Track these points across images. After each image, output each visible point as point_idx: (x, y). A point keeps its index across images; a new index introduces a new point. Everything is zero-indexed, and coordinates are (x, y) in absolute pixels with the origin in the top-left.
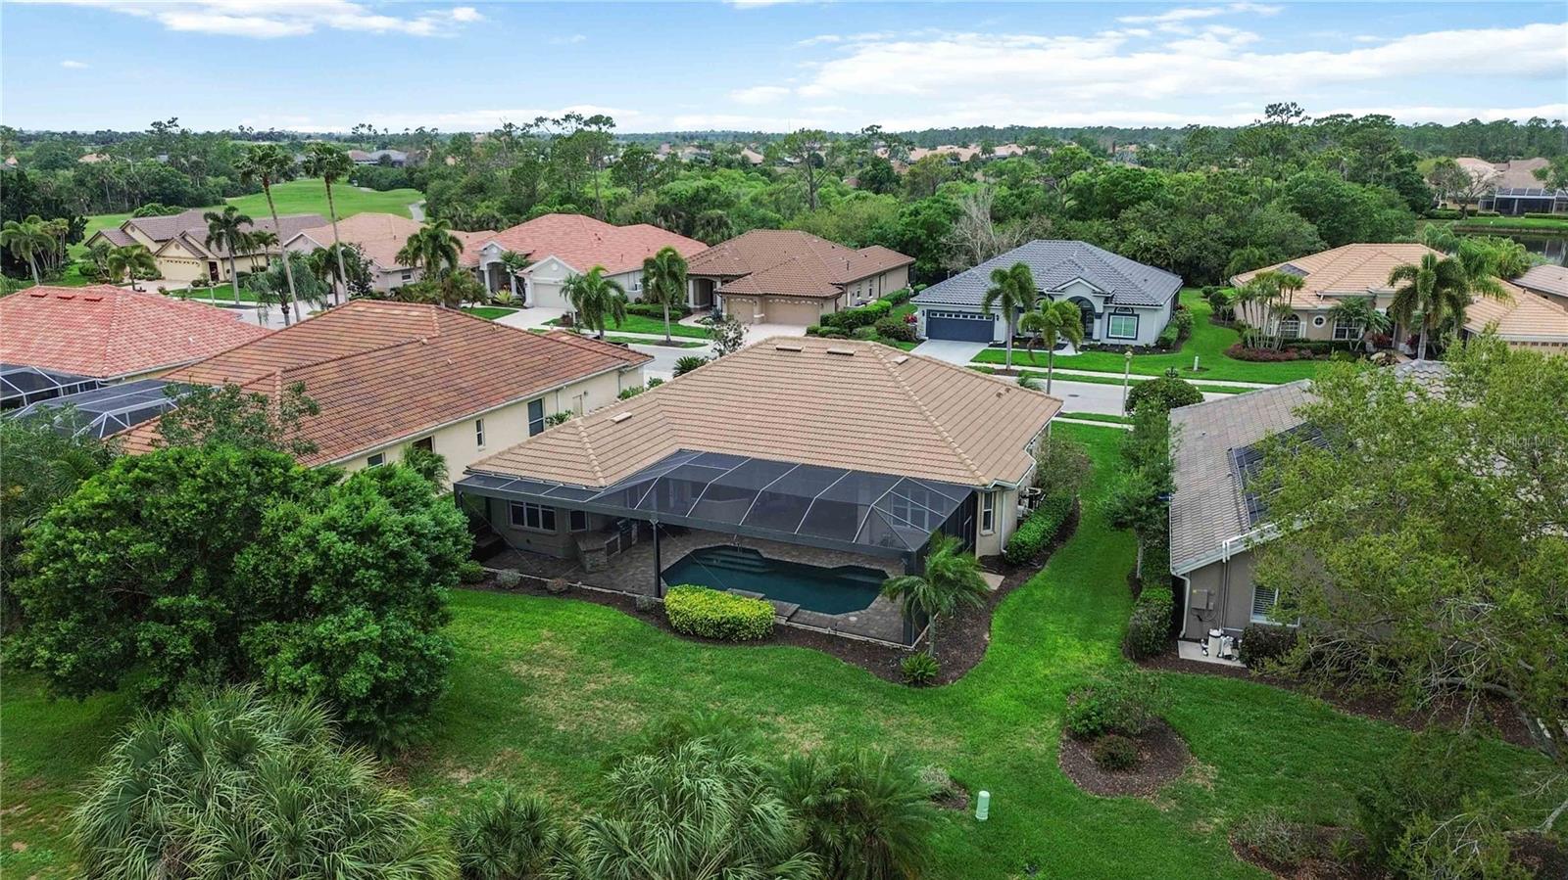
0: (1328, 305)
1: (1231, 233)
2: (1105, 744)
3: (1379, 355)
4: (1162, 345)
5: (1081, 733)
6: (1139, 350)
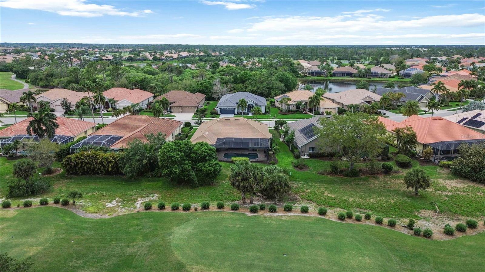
0: (295, 103)
1: (268, 86)
2: (300, 167)
3: (304, 112)
4: (267, 113)
5: (296, 166)
6: (264, 114)
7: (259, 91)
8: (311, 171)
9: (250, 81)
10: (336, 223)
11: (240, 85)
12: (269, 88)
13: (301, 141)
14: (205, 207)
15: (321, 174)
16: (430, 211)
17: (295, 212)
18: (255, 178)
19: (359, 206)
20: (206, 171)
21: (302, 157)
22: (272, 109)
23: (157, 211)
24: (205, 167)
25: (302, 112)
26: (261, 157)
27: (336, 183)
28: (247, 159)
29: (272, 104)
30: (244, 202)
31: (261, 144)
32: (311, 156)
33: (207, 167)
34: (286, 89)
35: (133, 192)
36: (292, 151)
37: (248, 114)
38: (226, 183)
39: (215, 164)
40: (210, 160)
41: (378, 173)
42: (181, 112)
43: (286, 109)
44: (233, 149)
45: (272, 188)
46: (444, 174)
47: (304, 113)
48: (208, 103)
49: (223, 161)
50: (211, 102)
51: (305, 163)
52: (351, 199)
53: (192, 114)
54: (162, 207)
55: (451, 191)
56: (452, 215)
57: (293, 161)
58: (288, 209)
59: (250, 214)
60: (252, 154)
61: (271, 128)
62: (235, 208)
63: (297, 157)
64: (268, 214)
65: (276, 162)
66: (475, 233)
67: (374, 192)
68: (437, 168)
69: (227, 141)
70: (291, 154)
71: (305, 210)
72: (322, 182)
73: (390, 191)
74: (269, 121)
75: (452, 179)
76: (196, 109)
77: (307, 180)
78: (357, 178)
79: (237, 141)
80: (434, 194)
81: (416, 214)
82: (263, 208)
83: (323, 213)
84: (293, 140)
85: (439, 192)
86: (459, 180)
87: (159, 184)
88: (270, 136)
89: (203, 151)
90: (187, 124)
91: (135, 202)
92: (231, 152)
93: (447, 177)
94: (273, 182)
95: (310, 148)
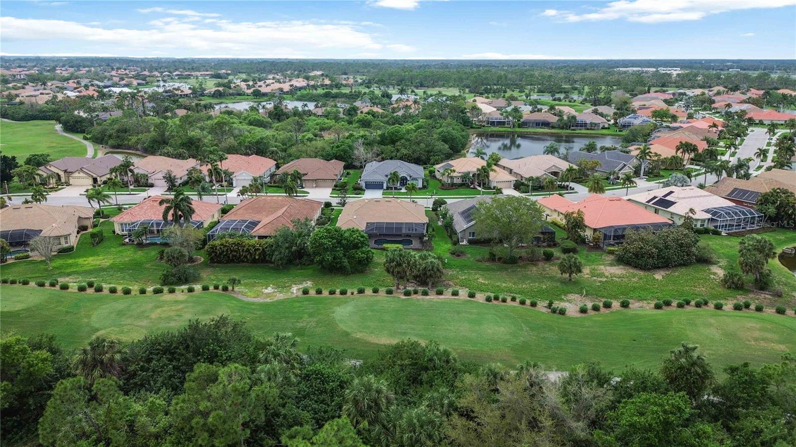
0: (460, 175)
1: (427, 149)
2: (456, 254)
3: (472, 186)
4: (424, 187)
5: (453, 253)
6: (420, 189)
7: (416, 155)
8: (468, 258)
9: (403, 141)
10: (483, 304)
11: (389, 146)
12: (428, 152)
13: (460, 225)
14: (361, 291)
15: (479, 261)
16: (577, 295)
17: (446, 295)
18: (408, 263)
19: (510, 291)
20: (359, 258)
21: (461, 243)
22: (432, 182)
23: (315, 295)
24: (357, 254)
25: (468, 187)
26: (416, 243)
27: (493, 270)
28: (400, 246)
29: (432, 174)
30: (398, 288)
31: (416, 230)
32: (471, 242)
33: (360, 254)
34: (451, 151)
35: (286, 280)
36: (450, 237)
37: (401, 189)
38: (379, 270)
39: (368, 251)
40: (362, 247)
41: (538, 260)
42: (316, 187)
43: (449, 182)
44: (384, 235)
45: (425, 274)
46: (608, 261)
47: (472, 188)
48: (348, 174)
49: (374, 248)
50: (351, 171)
51: (463, 250)
52: (504, 285)
53: (329, 190)
54: (319, 292)
55: (607, 277)
56: (597, 298)
57: (450, 248)
58: (440, 293)
59: (404, 297)
60: (406, 240)
61: (429, 208)
62: (389, 292)
63: (456, 243)
64: (419, 297)
65: (431, 249)
66: (607, 312)
67: (529, 279)
68: (602, 254)
69: (379, 226)
70: (449, 240)
71: (455, 294)
72: (479, 269)
73: (545, 277)
74: (426, 198)
75: (615, 266)
76: (335, 183)
77: (462, 268)
78: (516, 265)
79: (389, 226)
80: (588, 280)
81: (563, 297)
82: (416, 292)
83: (472, 295)
84: (451, 225)
85: (595, 278)
86: (621, 267)
87: (310, 272)
88: (426, 220)
89: (355, 239)
90: (328, 205)
91: (291, 288)
92: (382, 238)
93: (610, 264)
94: (426, 268)
95: (470, 233)
